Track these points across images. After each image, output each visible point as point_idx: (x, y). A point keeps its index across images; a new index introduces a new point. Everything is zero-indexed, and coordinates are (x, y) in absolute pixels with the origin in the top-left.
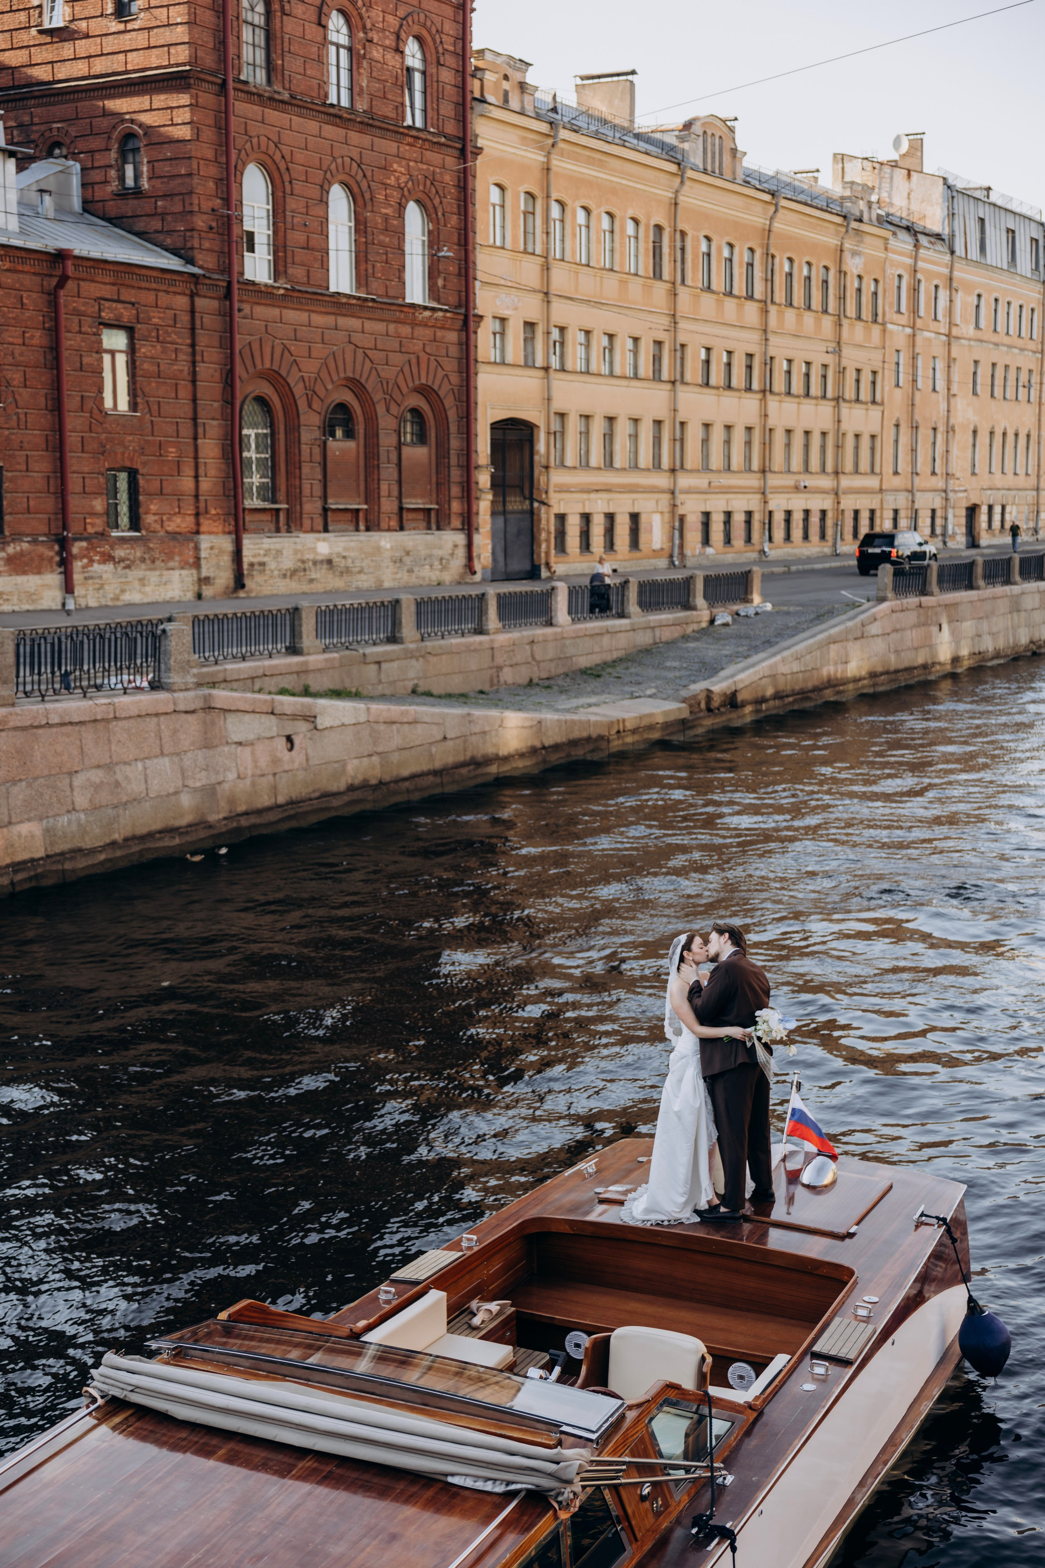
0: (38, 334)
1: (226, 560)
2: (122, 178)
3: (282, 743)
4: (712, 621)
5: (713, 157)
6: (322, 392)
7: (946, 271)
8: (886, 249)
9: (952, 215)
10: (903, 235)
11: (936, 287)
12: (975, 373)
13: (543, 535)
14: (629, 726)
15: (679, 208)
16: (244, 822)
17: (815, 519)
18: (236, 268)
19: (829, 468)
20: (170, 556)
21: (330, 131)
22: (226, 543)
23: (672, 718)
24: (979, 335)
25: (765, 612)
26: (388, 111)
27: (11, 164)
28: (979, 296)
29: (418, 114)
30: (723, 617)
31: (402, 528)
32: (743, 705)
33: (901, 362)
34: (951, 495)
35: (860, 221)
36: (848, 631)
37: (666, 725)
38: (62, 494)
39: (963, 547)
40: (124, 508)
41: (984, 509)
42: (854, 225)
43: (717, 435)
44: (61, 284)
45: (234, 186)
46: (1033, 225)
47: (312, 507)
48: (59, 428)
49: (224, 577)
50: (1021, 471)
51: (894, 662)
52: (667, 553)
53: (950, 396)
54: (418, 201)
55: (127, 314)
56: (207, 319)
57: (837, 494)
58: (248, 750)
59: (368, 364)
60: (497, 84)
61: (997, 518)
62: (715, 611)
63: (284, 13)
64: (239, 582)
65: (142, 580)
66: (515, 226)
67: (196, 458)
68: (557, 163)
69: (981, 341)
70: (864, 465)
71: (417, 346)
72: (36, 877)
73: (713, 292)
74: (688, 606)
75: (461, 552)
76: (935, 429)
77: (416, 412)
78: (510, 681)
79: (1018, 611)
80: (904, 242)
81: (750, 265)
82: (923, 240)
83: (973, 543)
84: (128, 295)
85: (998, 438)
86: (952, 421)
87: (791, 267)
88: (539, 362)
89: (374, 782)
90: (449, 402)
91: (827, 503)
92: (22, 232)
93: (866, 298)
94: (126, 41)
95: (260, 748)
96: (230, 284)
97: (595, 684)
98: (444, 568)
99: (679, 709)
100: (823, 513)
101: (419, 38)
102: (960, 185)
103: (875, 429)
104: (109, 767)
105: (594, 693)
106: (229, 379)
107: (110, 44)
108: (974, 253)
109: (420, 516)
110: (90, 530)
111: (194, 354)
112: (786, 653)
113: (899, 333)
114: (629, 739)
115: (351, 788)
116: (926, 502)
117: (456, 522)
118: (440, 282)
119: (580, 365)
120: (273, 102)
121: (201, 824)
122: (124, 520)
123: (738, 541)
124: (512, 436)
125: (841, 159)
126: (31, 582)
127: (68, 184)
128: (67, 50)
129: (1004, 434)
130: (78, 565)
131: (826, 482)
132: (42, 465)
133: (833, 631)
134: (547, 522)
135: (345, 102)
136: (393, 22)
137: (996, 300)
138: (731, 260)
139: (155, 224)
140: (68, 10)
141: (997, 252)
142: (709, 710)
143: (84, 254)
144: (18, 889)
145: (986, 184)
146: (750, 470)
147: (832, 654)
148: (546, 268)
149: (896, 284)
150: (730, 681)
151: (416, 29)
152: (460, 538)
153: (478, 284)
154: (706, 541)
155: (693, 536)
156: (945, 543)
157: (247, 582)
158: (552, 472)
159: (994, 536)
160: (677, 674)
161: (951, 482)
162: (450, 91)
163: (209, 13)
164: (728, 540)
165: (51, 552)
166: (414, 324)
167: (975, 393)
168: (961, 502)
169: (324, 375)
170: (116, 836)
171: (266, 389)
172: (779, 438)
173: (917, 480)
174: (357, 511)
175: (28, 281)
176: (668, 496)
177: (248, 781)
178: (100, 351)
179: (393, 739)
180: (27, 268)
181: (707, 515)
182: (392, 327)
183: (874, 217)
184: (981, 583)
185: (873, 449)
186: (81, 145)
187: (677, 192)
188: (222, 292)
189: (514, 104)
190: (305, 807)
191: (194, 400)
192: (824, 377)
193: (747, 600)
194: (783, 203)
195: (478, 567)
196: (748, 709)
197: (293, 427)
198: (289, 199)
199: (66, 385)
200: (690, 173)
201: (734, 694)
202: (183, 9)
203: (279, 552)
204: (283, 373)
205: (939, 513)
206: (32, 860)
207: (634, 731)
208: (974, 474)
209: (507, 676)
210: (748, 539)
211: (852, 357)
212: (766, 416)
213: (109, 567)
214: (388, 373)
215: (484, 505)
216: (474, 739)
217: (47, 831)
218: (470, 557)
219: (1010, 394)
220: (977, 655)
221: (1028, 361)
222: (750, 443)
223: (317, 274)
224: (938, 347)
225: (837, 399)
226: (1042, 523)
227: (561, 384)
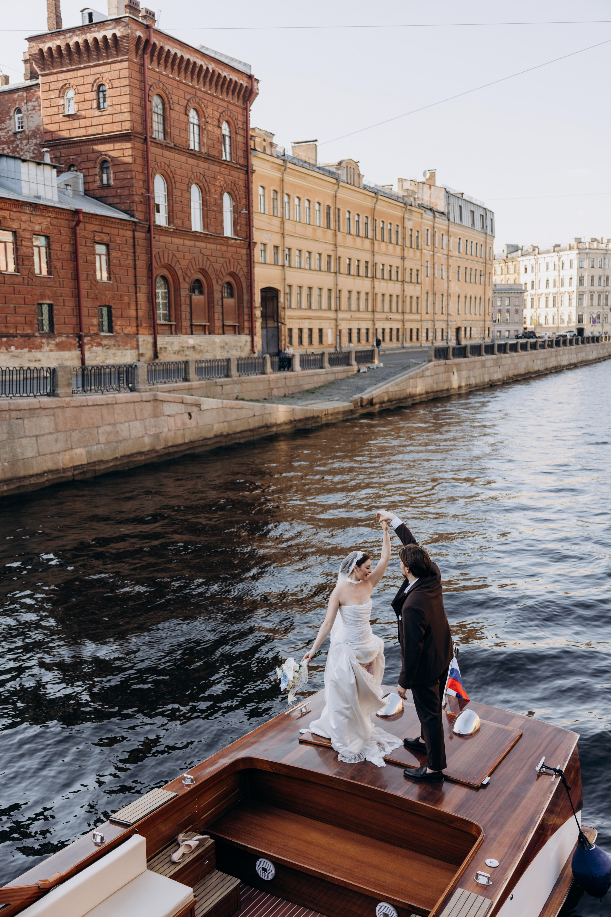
0: (68, 246)
1: (150, 346)
2: (101, 180)
3: (186, 416)
4: (359, 371)
5: (351, 177)
6: (189, 274)
7: (446, 228)
8: (421, 218)
9: (448, 204)
10: (429, 212)
11: (442, 234)
12: (458, 271)
13: (283, 337)
14: (330, 412)
15: (337, 198)
16: (171, 450)
17: (394, 332)
18: (152, 220)
19: (400, 310)
20: (126, 344)
21: (191, 161)
22: (150, 339)
23: (346, 409)
24: (460, 255)
25: (381, 367)
26: (214, 153)
27: (54, 171)
28: (459, 239)
29: (228, 155)
30: (363, 369)
31: (224, 334)
32: (375, 404)
33: (428, 266)
34: (449, 323)
35: (411, 205)
36: (417, 374)
37: (344, 413)
38: (79, 316)
40: (106, 323)
41: (463, 329)
42: (409, 207)
43: (354, 296)
44: (78, 224)
45: (151, 184)
46: (481, 209)
47: (186, 324)
48: (78, 287)
49: (149, 353)
50: (478, 313)
51: (436, 388)
52: (334, 346)
53: (449, 281)
54: (228, 193)
55: (106, 239)
56: (140, 242)
57: (403, 322)
58: (172, 419)
59: (209, 262)
60: (260, 143)
61: (468, 333)
62: (359, 366)
63: (171, 109)
64: (156, 355)
65: (114, 354)
66: (269, 205)
67: (136, 302)
68: (286, 178)
69: (460, 258)
70: (414, 310)
71: (229, 255)
72: (83, 473)
73: (351, 235)
74: (349, 364)
75: (249, 344)
76: (442, 295)
77: (229, 283)
78: (276, 394)
79: (484, 367)
80: (429, 215)
81: (366, 224)
82: (437, 215)
83: (458, 343)
84: (106, 230)
85: (468, 299)
86: (449, 292)
87: (383, 225)
88: (280, 263)
89: (225, 434)
90: (243, 280)
91: (399, 325)
92: (60, 202)
93: (414, 239)
94: (103, 120)
95: (178, 418)
96: (150, 226)
97: (312, 396)
98: (242, 351)
99: (349, 405)
100: (398, 329)
101: (227, 122)
102: (452, 192)
103: (418, 294)
104: (114, 425)
105: (312, 399)
106: (150, 268)
107: (95, 121)
108: (458, 220)
109: (231, 328)
110: (92, 332)
111: (135, 256)
112: (392, 383)
113: (427, 253)
114: (330, 418)
115: (216, 436)
116: (440, 325)
117: (247, 331)
118: (238, 228)
119: (297, 265)
120: (166, 147)
121: (153, 450)
122: (106, 328)
123: (363, 340)
124: (269, 295)
125: (401, 180)
126: (66, 354)
127: (78, 183)
128: (76, 124)
129: (470, 298)
130: (86, 347)
131: (399, 317)
132: (70, 303)
133: (411, 374)
134: (284, 331)
135: (197, 149)
136: (217, 114)
137: (466, 241)
138: (358, 221)
139: (117, 200)
140: (76, 106)
141: (467, 220)
142: (362, 406)
143: (87, 211)
144: (76, 478)
145: (461, 192)
146: (367, 311)
147: (410, 384)
148: (283, 223)
149: (426, 233)
150: (369, 394)
151: (227, 118)
152: (248, 338)
153: (254, 229)
154: (350, 341)
155: (345, 339)
156: (447, 342)
157: (159, 355)
158: (286, 310)
159: (466, 340)
160: (347, 392)
161: (449, 317)
162: (241, 145)
163: (139, 108)
164: (359, 341)
165: (75, 341)
166: (228, 245)
167: (459, 280)
168: (453, 326)
169: (190, 267)
170: (118, 455)
171: (165, 272)
172: (379, 297)
173: (435, 316)
174: (205, 326)
175: (63, 223)
176: (334, 321)
177: (173, 432)
178: (94, 254)
179: (233, 415)
180: (62, 217)
181: (350, 330)
182: (218, 247)
183: (416, 204)
184: (469, 355)
185: (417, 303)
186: (83, 165)
187: (336, 191)
188: (146, 230)
189: (268, 151)
190: (197, 444)
191: (135, 276)
192: (397, 272)
193: (372, 362)
194: (380, 197)
195: (256, 350)
196: (377, 406)
197: (177, 289)
198: (174, 190)
199: (81, 268)
200: (341, 184)
201: (371, 399)
202: (128, 106)
203: (172, 343)
204: (173, 265)
205: (445, 330)
206: (82, 465)
207: (332, 414)
208: (458, 314)
209: (275, 392)
210: (367, 340)
211: (408, 264)
212: (374, 288)
213: (100, 348)
214: (217, 266)
215: (258, 324)
216: (266, 416)
217: (88, 452)
218: (253, 346)
219: (473, 280)
220: (469, 385)
221: (480, 267)
222: (367, 300)
223: (186, 223)
224: (443, 260)
225: (403, 281)
226: (486, 335)
227: (289, 272)
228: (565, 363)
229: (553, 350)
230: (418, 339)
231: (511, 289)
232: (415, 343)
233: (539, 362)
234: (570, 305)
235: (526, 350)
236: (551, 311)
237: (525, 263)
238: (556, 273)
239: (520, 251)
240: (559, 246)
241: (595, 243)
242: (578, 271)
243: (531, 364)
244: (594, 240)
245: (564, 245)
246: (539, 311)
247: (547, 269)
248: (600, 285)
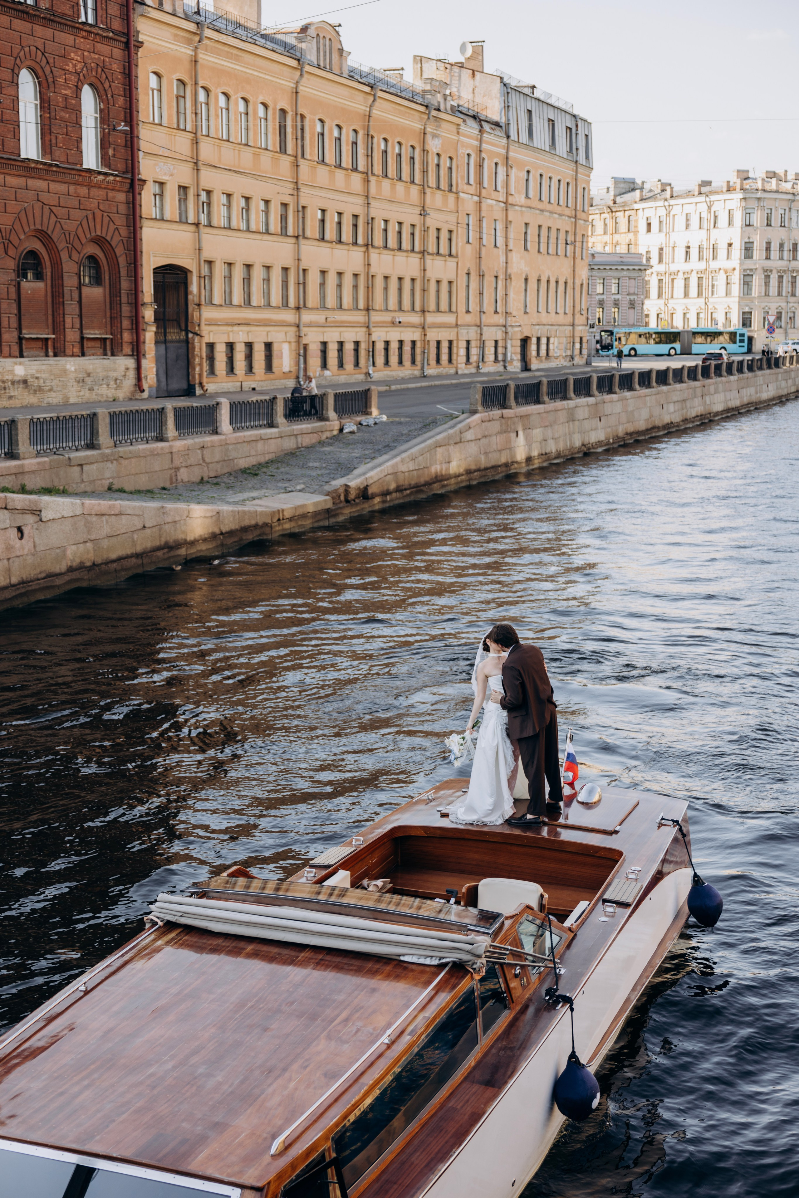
3: (14, 534)
4: (341, 430)
5: (325, 55)
6: (16, 242)
7: (503, 152)
8: (458, 133)
9: (507, 108)
10: (471, 122)
11: (496, 164)
12: (526, 233)
13: (197, 360)
14: (287, 515)
15: (299, 95)
17: (407, 348)
19: (418, 307)
21: (18, 24)
23: (319, 508)
24: (529, 203)
25: (382, 422)
26: (64, 9)
28: (528, 172)
29: (90, 12)
30: (350, 426)
31: (83, 355)
32: (373, 496)
33: (471, 223)
34: (509, 329)
35: (439, 110)
36: (450, 437)
37: (316, 515)
39: (518, 370)
41: (534, 340)
42: (434, 113)
43: (332, 280)
46: (568, 116)
47: (10, 336)
50: (561, 310)
51: (484, 462)
52: (294, 375)
53: (508, 251)
54: (91, 85)
57: (423, 328)
59: (53, 218)
61: (543, 347)
62: (343, 421)
66: (170, 108)
68: (202, 56)
69: (530, 208)
70: (444, 306)
71: (93, 204)
73: (326, 165)
75: (132, 374)
76: (496, 277)
77: (92, 258)
78: (186, 479)
79: (573, 421)
80: (472, 128)
81: (355, 143)
82: (486, 126)
83: (526, 368)
85: (544, 285)
86: (509, 271)
87: (386, 146)
88: (191, 219)
89: (88, 563)
90: (120, 251)
91: (416, 335)
93: (443, 172)
97: (253, 481)
98: (118, 387)
99: (325, 501)
100: (414, 343)
102: (513, 84)
103: (452, 277)
105: (254, 488)
108: (524, 138)
109: (98, 344)
112: (404, 455)
113: (468, 201)
114: (287, 526)
115: (71, 569)
116: (491, 334)
117: (127, 349)
118: (111, 152)
119: (223, 222)
123: (349, 365)
124: (170, 279)
125: (420, 60)
129: (548, 281)
131: (415, 319)
133: (440, 437)
134: (200, 349)
137: (541, 175)
138: (340, 139)
141: (541, 137)
142: (347, 501)
145: (532, 83)
146: (357, 309)
147: (439, 456)
148: (195, 142)
149: (466, 161)
150: (363, 478)
152: (131, 363)
153: (141, 154)
154: (324, 365)
155: (314, 361)
156: (505, 367)
158: (203, 308)
159: (541, 361)
160: (319, 472)
161: (509, 319)
164: (341, 365)
166: (90, 186)
167: (526, 249)
168: (517, 334)
169: (17, 226)
172: (379, 283)
173: (484, 317)
174: (47, 339)
176: (294, 329)
179: (103, 529)
181: (324, 344)
182: (72, 188)
183: (449, 107)
184: (546, 398)
185: (450, 292)
187: (297, 82)
189: (168, 6)
190: (34, 586)
192: (413, 234)
193: (367, 413)
194: (380, 94)
195: (145, 386)
196: (377, 500)
200: (307, 68)
201: (366, 488)
205: (500, 344)
207: (291, 519)
208: (526, 313)
209: (184, 475)
210: (357, 364)
211: (434, 220)
212: (369, 265)
214: (70, 226)
215: (149, 335)
216: (167, 527)
218: (139, 378)
219: (552, 250)
220: (544, 455)
221: (565, 224)
222: (356, 287)
223: (10, 144)
224: (498, 212)
225: (423, 252)
226: (577, 352)
227: (208, 237)
228: (719, 407)
229: (697, 384)
230: (450, 361)
231: (622, 263)
232: (445, 369)
233: (671, 408)
234: (728, 293)
235: (649, 386)
236: (695, 304)
237: (649, 213)
238: (703, 233)
239: (638, 192)
240: (708, 183)
241: (774, 181)
242: (742, 232)
243: (657, 411)
244: (772, 175)
245: (718, 182)
246: (672, 303)
247: (687, 226)
248: (781, 258)
